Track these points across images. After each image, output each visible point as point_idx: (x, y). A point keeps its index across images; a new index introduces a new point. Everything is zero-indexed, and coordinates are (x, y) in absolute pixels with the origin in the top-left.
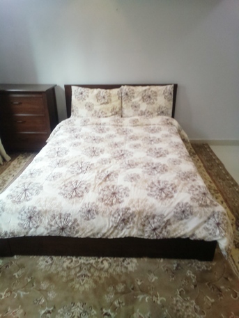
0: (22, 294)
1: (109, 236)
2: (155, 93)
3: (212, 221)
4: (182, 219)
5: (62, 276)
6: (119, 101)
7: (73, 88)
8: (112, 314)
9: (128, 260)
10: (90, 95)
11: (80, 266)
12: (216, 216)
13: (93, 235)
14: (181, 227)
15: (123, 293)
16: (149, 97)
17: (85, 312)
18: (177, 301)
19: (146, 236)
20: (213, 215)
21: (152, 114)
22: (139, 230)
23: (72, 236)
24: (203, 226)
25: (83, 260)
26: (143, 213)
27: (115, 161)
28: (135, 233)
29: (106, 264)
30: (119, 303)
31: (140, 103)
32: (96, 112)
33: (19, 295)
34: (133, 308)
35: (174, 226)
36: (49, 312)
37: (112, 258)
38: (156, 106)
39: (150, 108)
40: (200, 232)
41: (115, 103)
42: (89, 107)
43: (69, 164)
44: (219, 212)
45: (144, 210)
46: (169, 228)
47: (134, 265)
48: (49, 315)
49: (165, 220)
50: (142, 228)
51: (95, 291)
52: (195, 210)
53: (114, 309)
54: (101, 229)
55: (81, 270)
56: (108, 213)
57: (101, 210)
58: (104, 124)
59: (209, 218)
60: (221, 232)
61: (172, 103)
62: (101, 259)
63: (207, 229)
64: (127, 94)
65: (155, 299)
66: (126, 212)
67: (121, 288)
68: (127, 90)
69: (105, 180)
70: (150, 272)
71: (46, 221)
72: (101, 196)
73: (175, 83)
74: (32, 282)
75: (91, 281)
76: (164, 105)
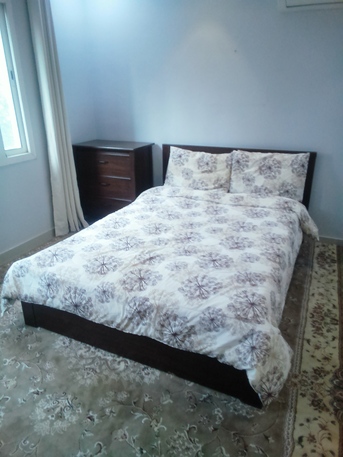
0: (25, 366)
1: (124, 329)
2: (279, 162)
3: (248, 343)
4: (210, 330)
5: (71, 362)
6: (227, 170)
7: (172, 149)
8: (96, 420)
9: (150, 370)
10: (190, 159)
11: (94, 359)
12: (255, 336)
13: (107, 322)
14: (209, 341)
15: (121, 403)
16: (270, 168)
17: (71, 407)
18: (180, 437)
19: (165, 341)
20: (252, 333)
21: (271, 192)
22: (156, 330)
23: (87, 317)
24: (236, 347)
25: (100, 353)
26: (163, 308)
27: (174, 243)
28: (152, 333)
29: (122, 366)
30: (111, 412)
31: (255, 175)
32: (194, 181)
33: (21, 366)
34: (122, 423)
35: (200, 337)
36: (38, 393)
37: (133, 362)
38: (277, 182)
39: (269, 184)
40: (230, 354)
41: (222, 173)
42: (187, 174)
43: (118, 238)
44: (260, 332)
45: (165, 305)
46: (193, 337)
47: (153, 377)
48: (35, 395)
49: (189, 325)
50: (159, 328)
51: (93, 389)
52: (229, 321)
53: (102, 416)
54: (115, 317)
55: (93, 362)
56: (124, 298)
57: (117, 293)
58: (196, 198)
59: (246, 338)
60: (253, 360)
61: (304, 179)
62: (121, 358)
63: (238, 352)
64: (238, 162)
65: (154, 423)
66: (143, 303)
67: (123, 396)
68: (239, 156)
69: (144, 262)
70: (168, 391)
71: (62, 293)
72: (125, 278)
73: (313, 151)
74: (39, 358)
75: (95, 378)
76: (290, 182)
